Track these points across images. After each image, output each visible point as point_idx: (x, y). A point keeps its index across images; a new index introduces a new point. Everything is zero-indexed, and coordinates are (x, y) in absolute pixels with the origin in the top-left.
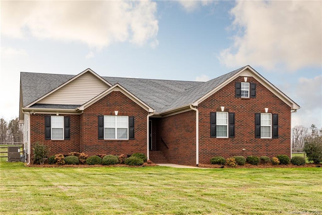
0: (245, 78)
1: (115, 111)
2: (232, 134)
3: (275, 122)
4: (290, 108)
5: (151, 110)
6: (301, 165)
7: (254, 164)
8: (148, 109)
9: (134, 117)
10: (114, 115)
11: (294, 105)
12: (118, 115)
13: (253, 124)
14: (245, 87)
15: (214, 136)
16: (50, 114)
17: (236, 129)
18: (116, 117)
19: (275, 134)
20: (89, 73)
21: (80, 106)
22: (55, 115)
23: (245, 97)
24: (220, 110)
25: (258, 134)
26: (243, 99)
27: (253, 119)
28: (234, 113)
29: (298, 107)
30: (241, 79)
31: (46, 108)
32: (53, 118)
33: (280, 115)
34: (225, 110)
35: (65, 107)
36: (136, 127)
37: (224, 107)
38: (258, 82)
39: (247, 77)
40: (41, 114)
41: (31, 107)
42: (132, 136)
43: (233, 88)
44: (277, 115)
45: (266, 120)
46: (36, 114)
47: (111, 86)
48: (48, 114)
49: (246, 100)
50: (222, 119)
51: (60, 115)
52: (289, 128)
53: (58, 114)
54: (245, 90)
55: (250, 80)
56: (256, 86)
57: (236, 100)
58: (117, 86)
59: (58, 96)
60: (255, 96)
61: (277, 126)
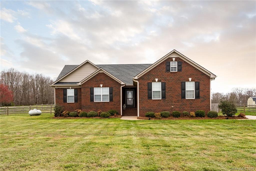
0: (173, 58)
1: (101, 85)
2: (164, 97)
3: (197, 88)
4: (210, 77)
5: (122, 83)
6: (213, 117)
7: (176, 117)
8: (121, 82)
9: (112, 88)
10: (100, 87)
11: (211, 75)
12: (102, 87)
13: (180, 90)
14: (174, 65)
15: (151, 99)
16: (66, 88)
17: (166, 93)
18: (101, 88)
19: (197, 96)
20: (87, 63)
21: (78, 82)
22: (69, 88)
23: (174, 71)
24: (155, 81)
25: (183, 96)
26: (172, 73)
27: (180, 86)
28: (165, 82)
29: (215, 76)
30: (171, 59)
31: (63, 84)
32: (68, 90)
33: (201, 82)
34: (159, 81)
35: (74, 83)
36: (114, 94)
37: (157, 79)
38: (183, 60)
39: (174, 58)
40: (61, 88)
41: (55, 84)
42: (111, 99)
43: (164, 66)
44: (199, 82)
45: (190, 86)
46: (58, 88)
47: (99, 68)
48: (65, 88)
49: (175, 73)
50: (157, 87)
51: (72, 88)
52: (209, 92)
53: (70, 88)
54: (174, 66)
55: (177, 59)
56: (182, 63)
57: (167, 73)
58: (101, 69)
59: (72, 77)
60: (181, 70)
61: (198, 90)
